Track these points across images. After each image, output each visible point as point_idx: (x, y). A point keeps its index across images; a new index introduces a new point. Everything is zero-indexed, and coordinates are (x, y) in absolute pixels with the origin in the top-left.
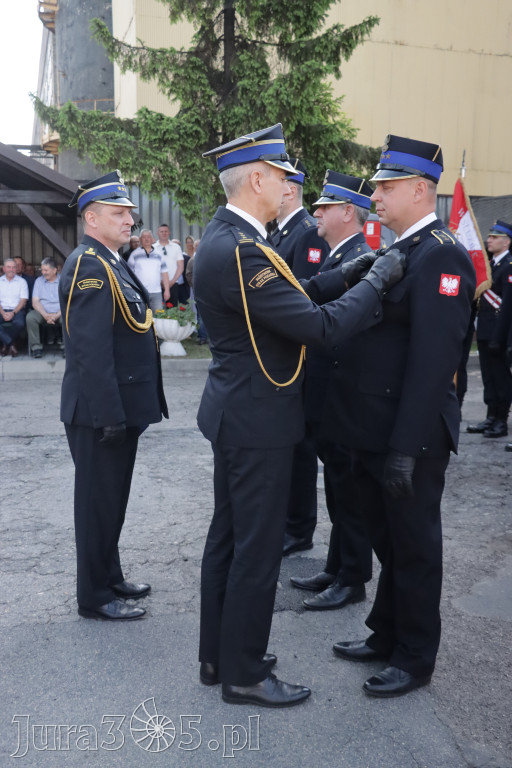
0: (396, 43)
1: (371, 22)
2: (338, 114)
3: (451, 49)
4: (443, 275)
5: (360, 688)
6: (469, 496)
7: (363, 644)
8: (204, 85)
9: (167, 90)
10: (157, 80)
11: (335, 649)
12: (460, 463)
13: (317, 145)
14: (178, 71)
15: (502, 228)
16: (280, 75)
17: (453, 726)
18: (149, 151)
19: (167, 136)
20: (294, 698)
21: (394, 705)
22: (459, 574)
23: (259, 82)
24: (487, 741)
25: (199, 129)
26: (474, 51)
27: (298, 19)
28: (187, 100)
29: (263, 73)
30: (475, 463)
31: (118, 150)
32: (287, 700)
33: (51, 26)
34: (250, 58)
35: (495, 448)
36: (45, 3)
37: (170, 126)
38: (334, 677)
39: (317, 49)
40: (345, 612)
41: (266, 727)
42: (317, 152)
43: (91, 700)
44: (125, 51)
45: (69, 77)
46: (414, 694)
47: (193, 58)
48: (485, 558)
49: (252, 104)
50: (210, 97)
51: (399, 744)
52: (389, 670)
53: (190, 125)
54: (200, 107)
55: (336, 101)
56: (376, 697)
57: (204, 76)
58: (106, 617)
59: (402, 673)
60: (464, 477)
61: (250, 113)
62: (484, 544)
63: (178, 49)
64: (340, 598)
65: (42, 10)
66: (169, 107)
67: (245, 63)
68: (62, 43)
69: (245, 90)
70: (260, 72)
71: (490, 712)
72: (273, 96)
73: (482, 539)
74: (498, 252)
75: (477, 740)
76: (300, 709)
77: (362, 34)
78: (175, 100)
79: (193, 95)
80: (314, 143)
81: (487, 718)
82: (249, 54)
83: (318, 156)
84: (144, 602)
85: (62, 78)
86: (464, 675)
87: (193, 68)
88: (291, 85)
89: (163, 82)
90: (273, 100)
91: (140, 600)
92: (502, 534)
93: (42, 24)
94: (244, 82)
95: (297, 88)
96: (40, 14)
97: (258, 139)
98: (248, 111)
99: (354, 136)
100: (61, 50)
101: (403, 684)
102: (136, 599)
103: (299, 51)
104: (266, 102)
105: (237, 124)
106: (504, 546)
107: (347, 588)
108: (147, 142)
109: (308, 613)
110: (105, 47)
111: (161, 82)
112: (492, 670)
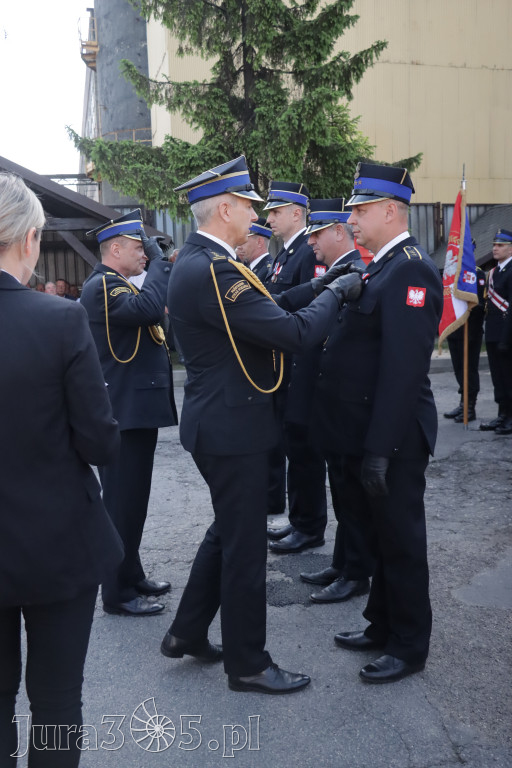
0: (413, 63)
1: (380, 47)
2: (355, 132)
3: (465, 66)
4: (409, 287)
5: (357, 675)
6: (477, 491)
7: (362, 634)
8: (225, 113)
9: (190, 120)
10: (182, 111)
11: (336, 639)
12: (471, 459)
13: (334, 163)
14: (200, 102)
15: (505, 236)
16: (294, 101)
17: (442, 709)
18: (176, 180)
19: (193, 163)
20: (295, 686)
21: (387, 690)
22: (461, 566)
23: (275, 108)
24: (472, 722)
25: (223, 155)
26: (487, 67)
27: (308, 47)
28: (209, 128)
29: (279, 100)
30: (486, 459)
31: (145, 182)
32: (289, 687)
33: (91, 65)
34: (267, 86)
35: (505, 444)
36: (87, 45)
37: (195, 154)
38: (333, 666)
39: (324, 76)
40: (350, 604)
41: (267, 712)
42: (335, 171)
43: (109, 688)
44: (152, 86)
45: (110, 110)
46: (408, 679)
47: (215, 90)
48: (487, 550)
49: (269, 129)
50: (231, 124)
51: (389, 726)
52: (383, 658)
53: (214, 152)
54: (223, 134)
55: (353, 121)
56: (372, 683)
57: (225, 105)
58: (128, 613)
59: (396, 661)
60: (473, 473)
61: (267, 137)
62: (487, 537)
63: (201, 82)
64: (346, 592)
65: (85, 52)
66: (194, 135)
67: (261, 92)
68: (102, 79)
69: (262, 117)
70: (276, 98)
71: (478, 696)
72: (285, 122)
73: (485, 531)
74: (503, 259)
75: (463, 721)
76: (300, 695)
77: (371, 58)
78: (197, 128)
79: (216, 123)
80: (331, 162)
81: (474, 700)
82: (266, 83)
83: (336, 173)
84: (164, 599)
85: (103, 112)
86: (457, 661)
87: (214, 99)
88: (304, 110)
89: (186, 112)
90: (285, 125)
91: (161, 597)
92: (504, 527)
93: (85, 65)
94: (261, 109)
95: (309, 113)
96: (83, 55)
97: (222, 174)
98: (265, 135)
99: (371, 153)
100: (102, 86)
101: (396, 671)
102: (157, 596)
103: (310, 78)
104: (280, 127)
105: (256, 146)
106: (505, 538)
107: (351, 582)
108: (174, 171)
109: (315, 605)
110: (134, 84)
111: (185, 112)
112: (484, 656)
